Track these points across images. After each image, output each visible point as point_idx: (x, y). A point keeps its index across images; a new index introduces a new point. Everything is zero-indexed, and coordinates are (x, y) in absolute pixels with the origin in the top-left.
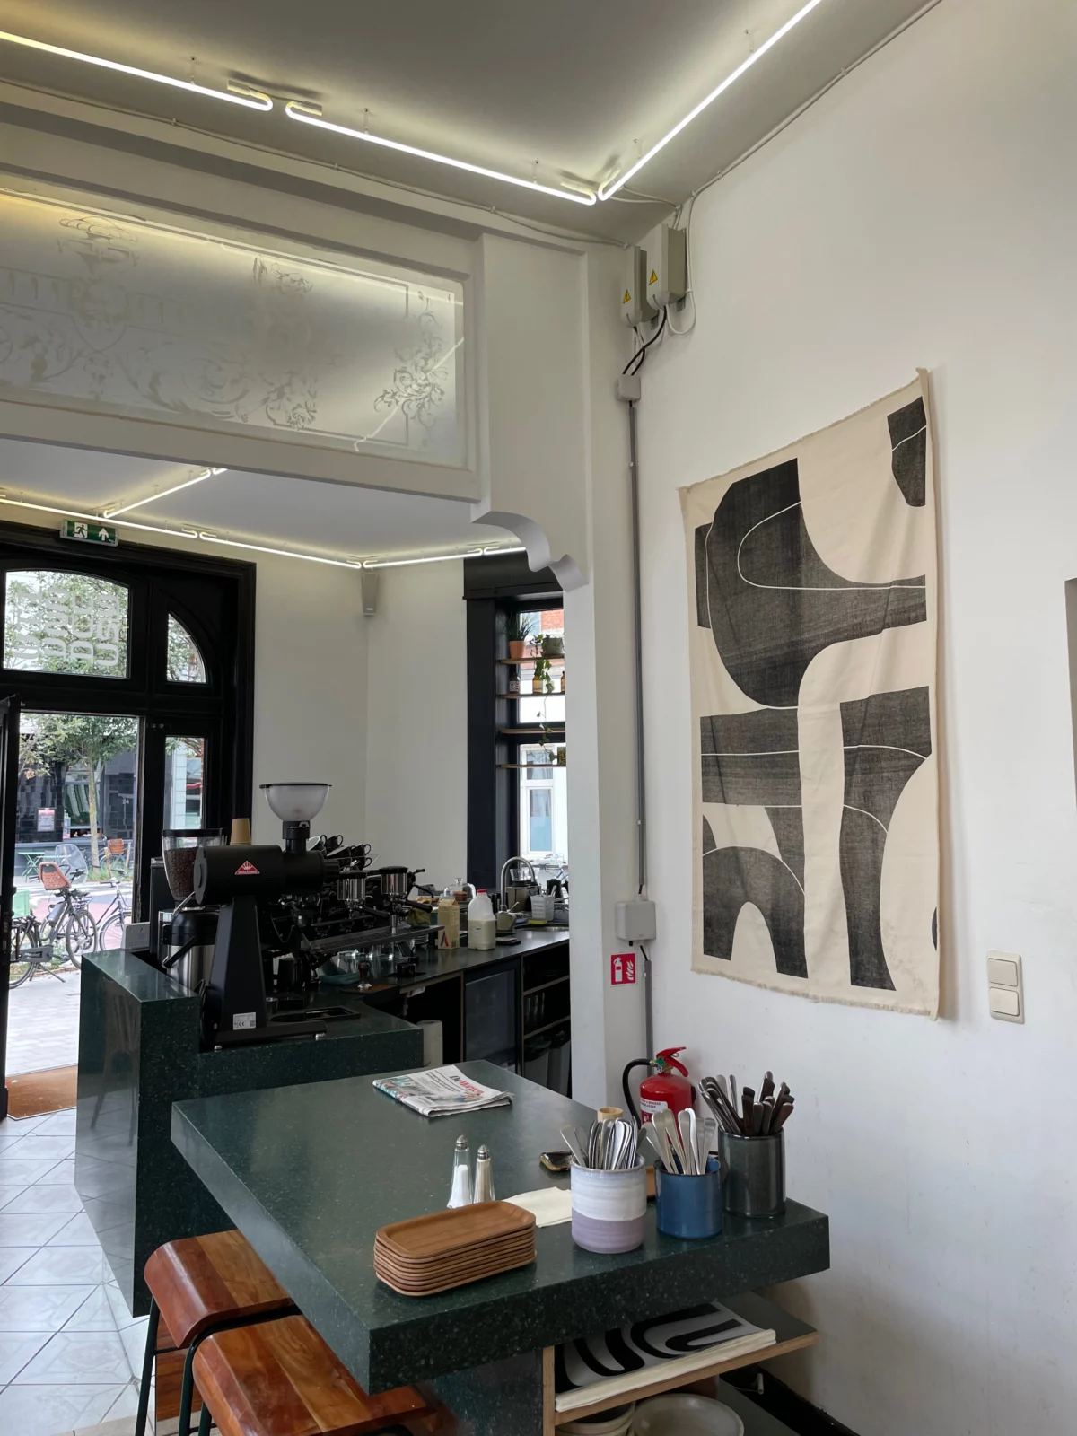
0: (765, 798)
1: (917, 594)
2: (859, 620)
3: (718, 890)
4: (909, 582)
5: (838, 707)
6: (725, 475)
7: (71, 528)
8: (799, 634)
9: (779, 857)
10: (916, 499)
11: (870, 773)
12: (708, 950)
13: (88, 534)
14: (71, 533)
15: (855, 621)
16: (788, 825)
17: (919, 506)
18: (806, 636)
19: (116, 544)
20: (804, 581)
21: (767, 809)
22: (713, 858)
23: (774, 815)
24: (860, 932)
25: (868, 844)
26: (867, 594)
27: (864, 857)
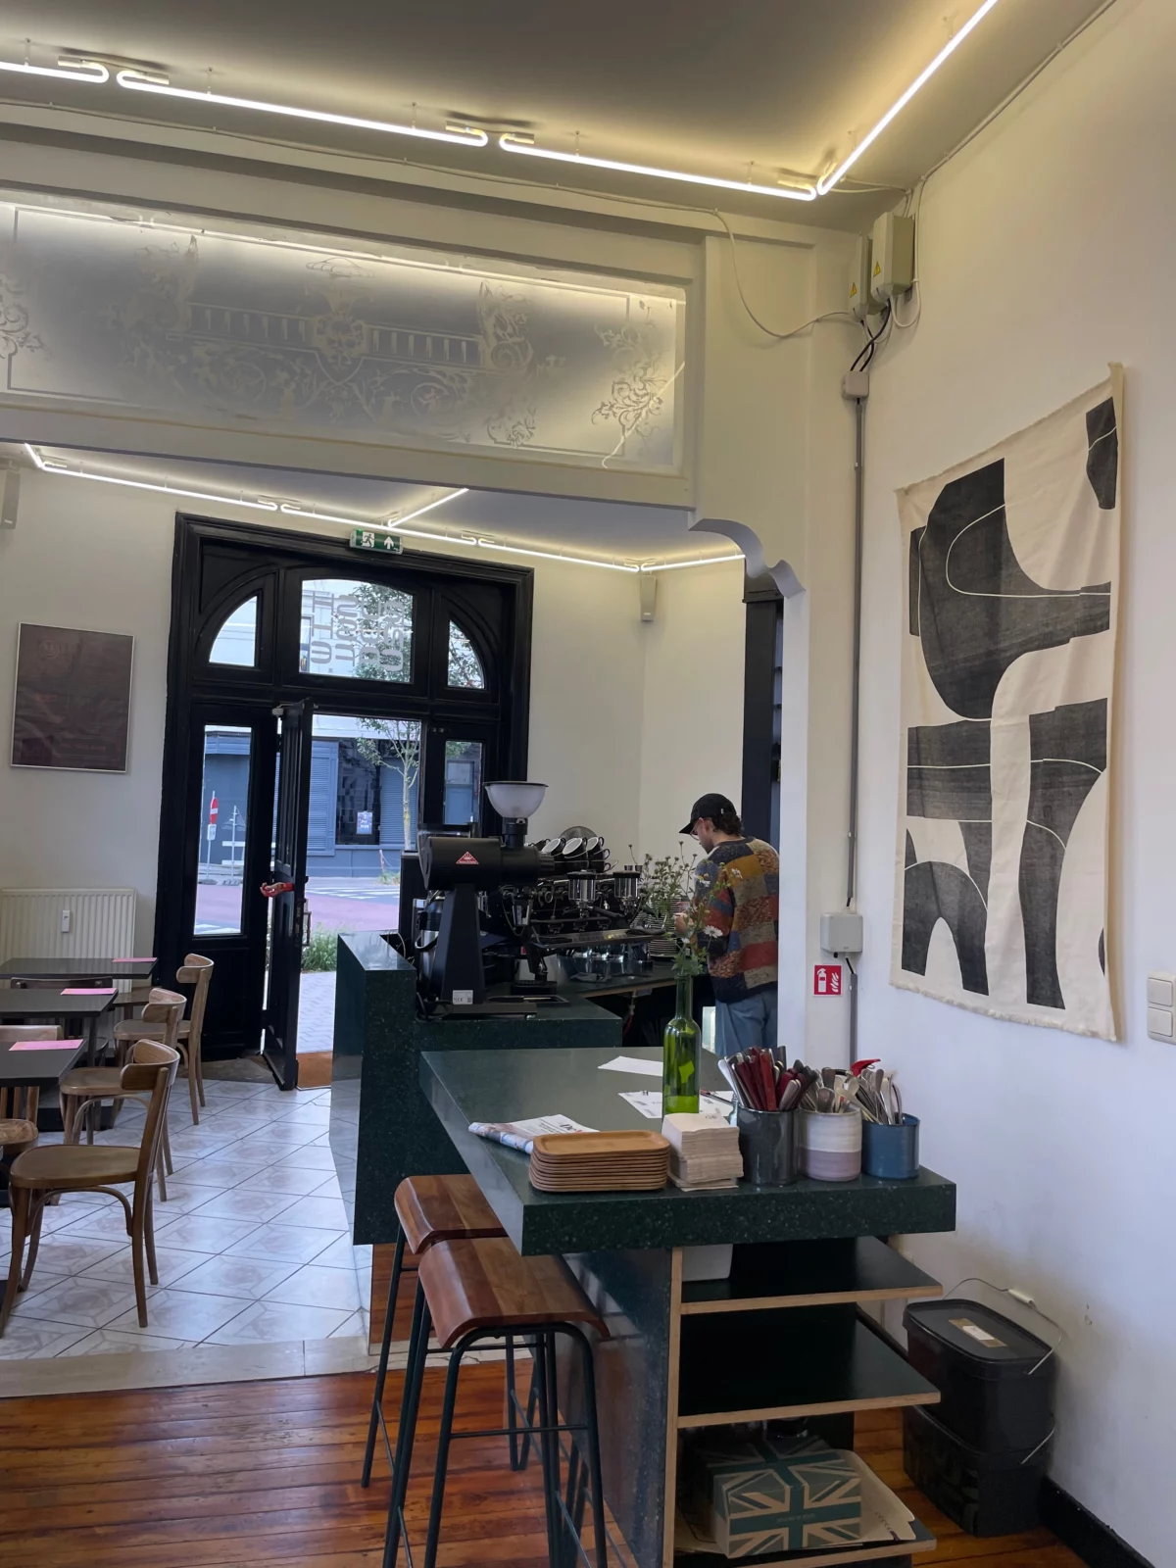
0: (961, 813)
1: (1102, 601)
2: (1050, 629)
3: (917, 905)
4: (1097, 588)
5: (1027, 719)
6: (940, 475)
7: (359, 537)
8: (997, 643)
9: (968, 874)
10: (1107, 503)
11: (1051, 788)
12: (906, 966)
13: (375, 543)
14: (359, 542)
15: (1047, 630)
16: (979, 840)
17: (1110, 508)
18: (1002, 645)
19: (400, 552)
20: (1003, 587)
21: (960, 823)
22: (914, 873)
23: (967, 830)
24: (1037, 950)
25: (1047, 860)
26: (1058, 602)
27: (1044, 874)
